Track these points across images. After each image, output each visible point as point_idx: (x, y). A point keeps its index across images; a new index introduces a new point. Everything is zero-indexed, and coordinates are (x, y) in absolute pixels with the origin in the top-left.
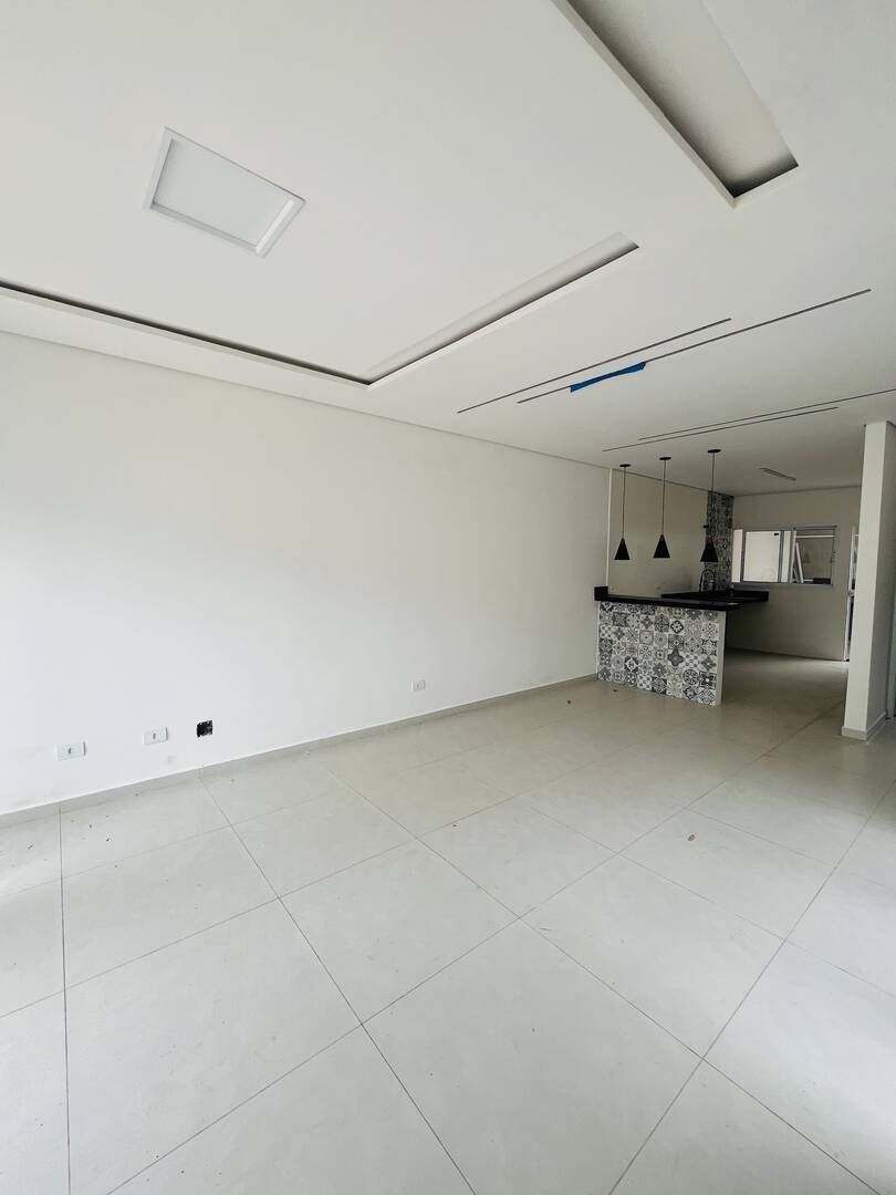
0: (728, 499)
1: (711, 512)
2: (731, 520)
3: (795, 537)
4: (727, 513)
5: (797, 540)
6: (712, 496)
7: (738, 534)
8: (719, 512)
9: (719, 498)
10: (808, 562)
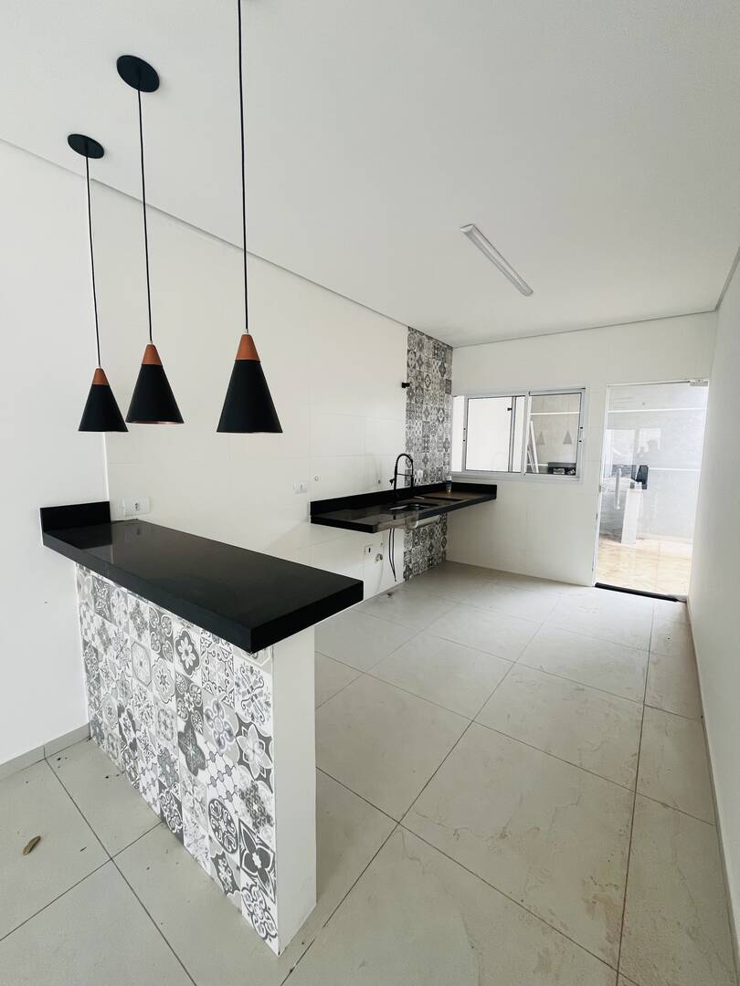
0: (443, 351)
1: (415, 364)
2: (449, 382)
3: (529, 414)
4: (443, 371)
5: (533, 418)
6: (417, 338)
7: (458, 403)
8: (429, 366)
9: (428, 344)
10: (543, 443)
